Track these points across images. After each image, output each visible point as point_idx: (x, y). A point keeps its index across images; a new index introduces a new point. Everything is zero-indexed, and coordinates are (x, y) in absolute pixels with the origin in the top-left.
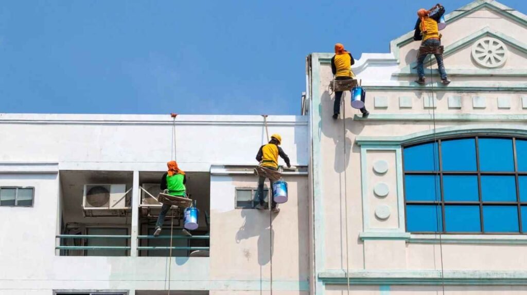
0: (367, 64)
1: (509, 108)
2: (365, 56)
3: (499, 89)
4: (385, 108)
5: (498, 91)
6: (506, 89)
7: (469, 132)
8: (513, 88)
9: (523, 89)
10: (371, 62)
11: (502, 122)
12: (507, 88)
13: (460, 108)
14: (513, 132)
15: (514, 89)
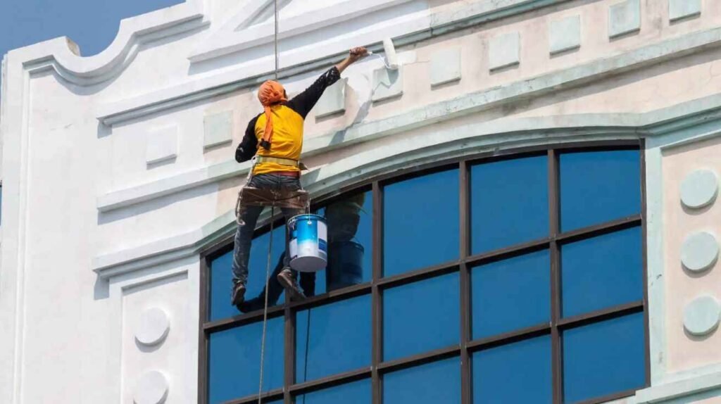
0: (135, 46)
1: (457, 80)
2: (129, 26)
3: (435, 33)
4: (171, 159)
5: (435, 36)
6: (451, 28)
7: (354, 175)
8: (465, 21)
9: (491, 17)
10: (147, 38)
11: (440, 123)
12: (454, 23)
13: (342, 112)
14: (458, 147)
15: (471, 23)
